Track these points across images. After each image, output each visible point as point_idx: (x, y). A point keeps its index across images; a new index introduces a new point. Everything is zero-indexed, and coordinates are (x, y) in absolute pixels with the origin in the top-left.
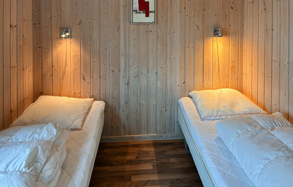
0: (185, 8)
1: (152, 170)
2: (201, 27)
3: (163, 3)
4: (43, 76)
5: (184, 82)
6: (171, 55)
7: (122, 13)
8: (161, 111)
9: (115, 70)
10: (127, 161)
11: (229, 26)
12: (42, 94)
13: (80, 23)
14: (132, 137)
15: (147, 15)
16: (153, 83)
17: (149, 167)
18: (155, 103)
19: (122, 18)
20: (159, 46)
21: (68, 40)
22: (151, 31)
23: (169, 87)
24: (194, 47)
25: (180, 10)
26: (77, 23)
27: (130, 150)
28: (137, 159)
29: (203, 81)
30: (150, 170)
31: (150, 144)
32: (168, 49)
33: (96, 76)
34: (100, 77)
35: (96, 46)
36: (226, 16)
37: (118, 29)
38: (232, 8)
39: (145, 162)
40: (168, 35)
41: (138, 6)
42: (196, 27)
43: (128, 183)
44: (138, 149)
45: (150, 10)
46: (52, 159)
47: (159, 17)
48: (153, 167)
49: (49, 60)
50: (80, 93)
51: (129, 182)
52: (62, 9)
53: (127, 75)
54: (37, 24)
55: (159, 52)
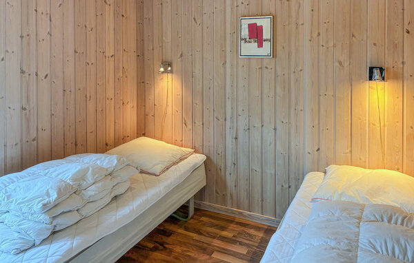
0: (319, 34)
1: (244, 255)
2: (346, 64)
3: (284, 28)
4: (146, 115)
5: (318, 150)
6: (296, 104)
7: (228, 43)
8: (282, 186)
9: (220, 118)
10: (220, 236)
11: (403, 63)
12: (144, 135)
13: (181, 55)
14: (241, 213)
15: (260, 45)
16: (270, 144)
17: (243, 251)
18: (273, 172)
19: (228, 49)
20: (279, 90)
21: (170, 75)
22: (267, 68)
23: (293, 152)
24: (334, 96)
25: (311, 37)
26: (179, 56)
27: (232, 226)
28: (234, 238)
29: (351, 152)
30: (241, 254)
31: (262, 228)
32: (293, 96)
33: (198, 123)
34: (203, 124)
35: (199, 84)
36: (395, 46)
37: (225, 64)
38: (408, 32)
39: (241, 244)
40: (292, 75)
41: (247, 33)
42: (338, 64)
43: (206, 257)
44: (242, 228)
45: (264, 37)
46: (100, 184)
47: (279, 48)
48: (248, 253)
49: (151, 97)
50: (182, 141)
51: (208, 257)
52: (164, 38)
53: (235, 126)
54: (141, 56)
55: (278, 98)
